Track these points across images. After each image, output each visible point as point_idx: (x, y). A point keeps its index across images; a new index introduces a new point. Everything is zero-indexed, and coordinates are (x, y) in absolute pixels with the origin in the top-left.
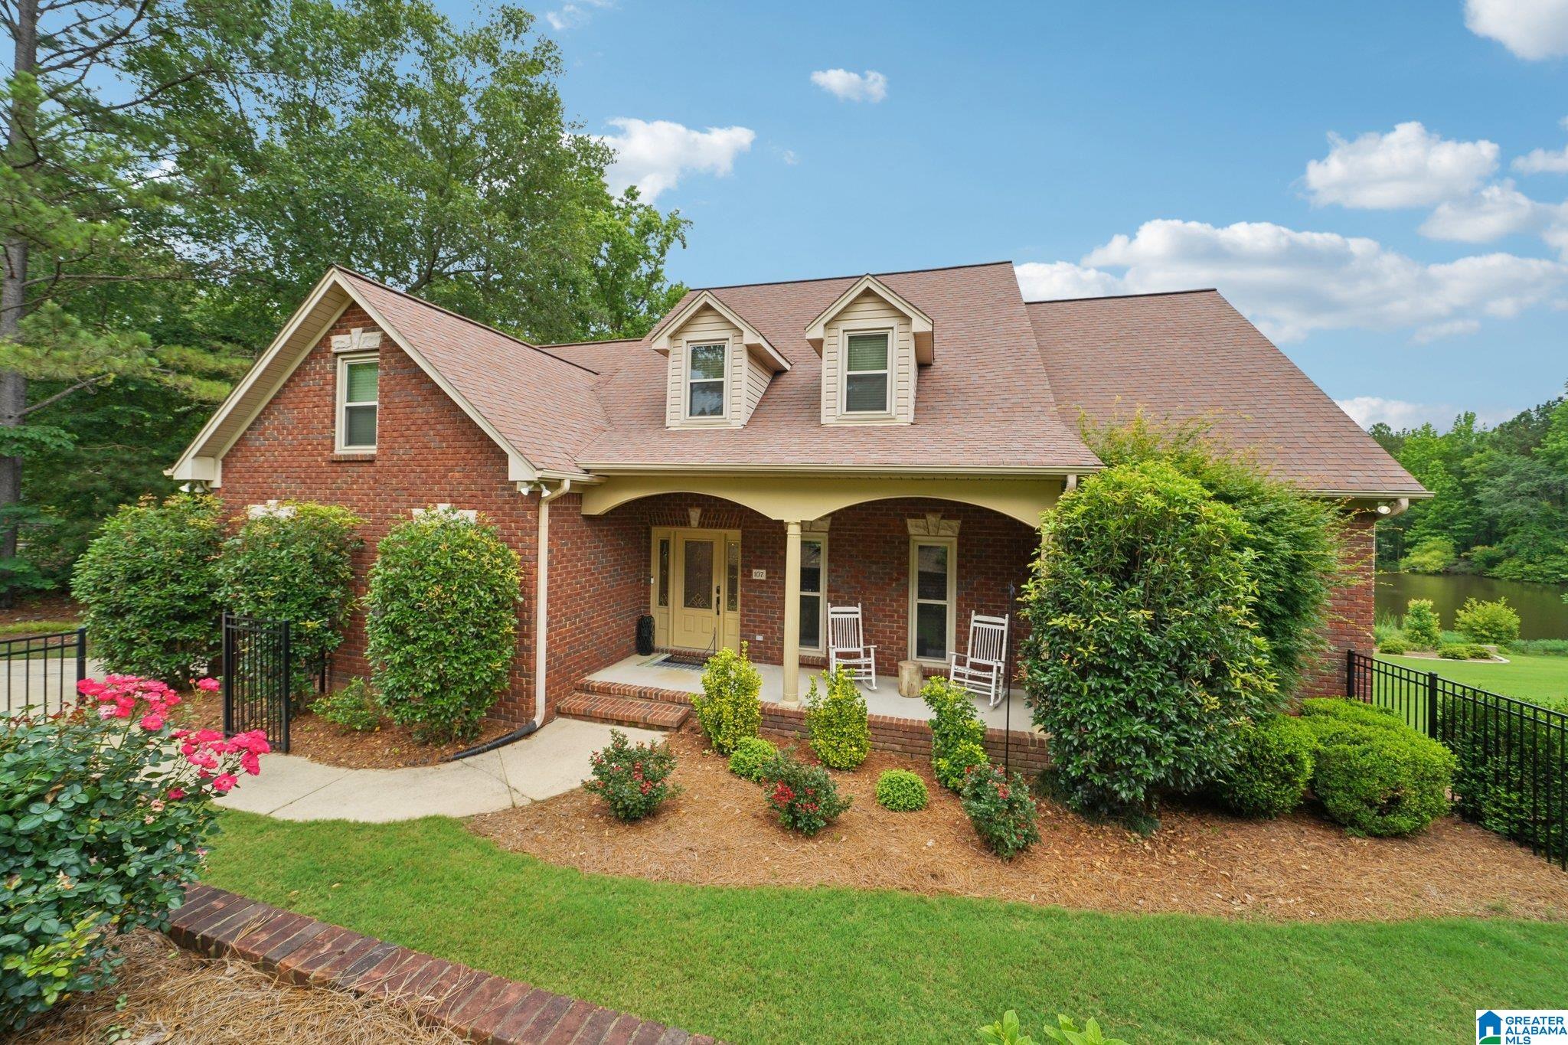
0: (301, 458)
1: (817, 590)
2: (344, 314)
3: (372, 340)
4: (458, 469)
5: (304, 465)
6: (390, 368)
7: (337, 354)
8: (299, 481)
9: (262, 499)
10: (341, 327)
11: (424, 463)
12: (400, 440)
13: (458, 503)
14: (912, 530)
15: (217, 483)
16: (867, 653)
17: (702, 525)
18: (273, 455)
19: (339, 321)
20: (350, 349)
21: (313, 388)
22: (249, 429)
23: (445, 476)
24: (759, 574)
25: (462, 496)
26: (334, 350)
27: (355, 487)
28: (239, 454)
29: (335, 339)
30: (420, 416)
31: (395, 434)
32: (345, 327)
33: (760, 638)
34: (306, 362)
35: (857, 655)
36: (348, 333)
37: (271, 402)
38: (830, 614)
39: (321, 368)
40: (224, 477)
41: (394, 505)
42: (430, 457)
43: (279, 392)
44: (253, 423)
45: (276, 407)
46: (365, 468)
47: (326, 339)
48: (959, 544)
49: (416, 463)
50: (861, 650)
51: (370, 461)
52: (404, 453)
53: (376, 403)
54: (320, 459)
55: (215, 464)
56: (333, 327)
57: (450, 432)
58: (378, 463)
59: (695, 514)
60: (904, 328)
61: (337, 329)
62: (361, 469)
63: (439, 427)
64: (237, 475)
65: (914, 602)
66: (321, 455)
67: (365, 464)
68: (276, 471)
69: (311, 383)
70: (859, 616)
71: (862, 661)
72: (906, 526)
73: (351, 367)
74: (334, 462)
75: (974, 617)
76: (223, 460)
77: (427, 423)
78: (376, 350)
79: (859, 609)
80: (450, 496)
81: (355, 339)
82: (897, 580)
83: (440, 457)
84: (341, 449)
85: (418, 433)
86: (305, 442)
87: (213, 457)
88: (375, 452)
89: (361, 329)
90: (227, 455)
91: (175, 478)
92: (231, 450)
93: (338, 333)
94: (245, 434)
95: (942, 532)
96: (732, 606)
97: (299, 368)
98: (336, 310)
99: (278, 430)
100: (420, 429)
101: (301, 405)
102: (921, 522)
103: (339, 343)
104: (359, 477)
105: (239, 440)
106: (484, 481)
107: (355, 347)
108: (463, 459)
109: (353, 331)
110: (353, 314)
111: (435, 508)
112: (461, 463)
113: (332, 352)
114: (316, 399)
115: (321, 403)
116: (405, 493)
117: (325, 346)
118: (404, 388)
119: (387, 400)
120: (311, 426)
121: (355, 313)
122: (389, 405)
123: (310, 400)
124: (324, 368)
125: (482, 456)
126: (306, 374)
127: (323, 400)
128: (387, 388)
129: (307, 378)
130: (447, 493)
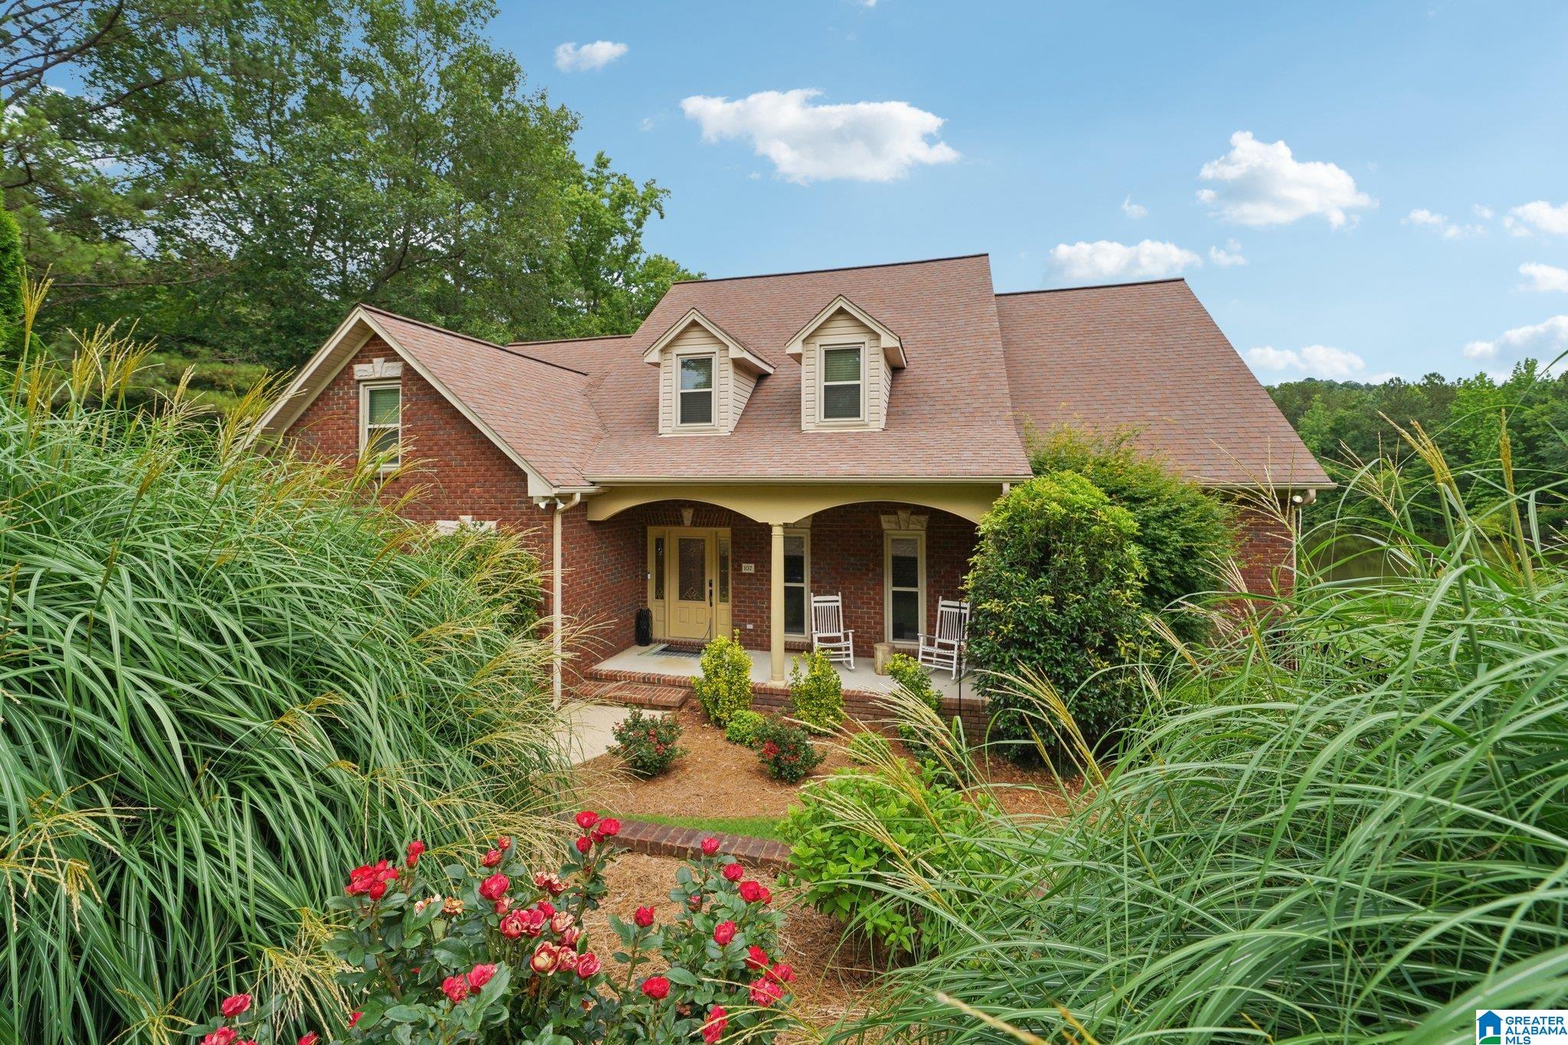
1: (802, 581)
2: (366, 345)
3: (394, 370)
4: (479, 484)
6: (412, 394)
7: (359, 381)
10: (362, 357)
11: (445, 480)
12: (423, 459)
13: (479, 515)
14: (885, 526)
16: (846, 638)
17: (694, 524)
19: (361, 351)
20: (372, 377)
21: (337, 412)
23: (468, 491)
24: (748, 568)
25: (482, 508)
26: (356, 377)
29: (357, 367)
30: (442, 438)
31: (418, 454)
32: (367, 357)
33: (750, 626)
34: (329, 388)
35: (838, 639)
36: (371, 362)
38: (814, 602)
39: (345, 394)
42: (453, 474)
43: (304, 415)
47: (349, 368)
48: (928, 538)
49: (439, 480)
50: (841, 634)
52: (426, 470)
53: (399, 425)
56: (356, 357)
57: (470, 452)
59: (688, 515)
60: (874, 343)
61: (358, 359)
63: (459, 447)
65: (889, 590)
69: (335, 407)
70: (839, 604)
71: (843, 644)
72: (879, 522)
73: (372, 392)
75: (941, 602)
77: (448, 444)
78: (399, 378)
79: (839, 598)
80: (471, 508)
81: (377, 368)
82: (874, 570)
83: (461, 474)
85: (438, 453)
89: (383, 359)
93: (360, 363)
95: (912, 526)
96: (724, 597)
97: (323, 393)
98: (358, 342)
100: (442, 449)
101: (326, 427)
102: (892, 518)
103: (361, 371)
106: (503, 496)
107: (377, 376)
108: (483, 475)
109: (375, 360)
110: (374, 345)
111: (458, 519)
112: (481, 480)
113: (355, 380)
114: (340, 422)
115: (345, 425)
116: (429, 506)
117: (348, 374)
118: (426, 413)
119: (409, 423)
120: (336, 446)
121: (376, 344)
122: (412, 428)
123: (334, 422)
124: (347, 394)
125: (501, 474)
126: (329, 399)
127: (347, 423)
128: (408, 413)
129: (331, 403)
130: (468, 506)
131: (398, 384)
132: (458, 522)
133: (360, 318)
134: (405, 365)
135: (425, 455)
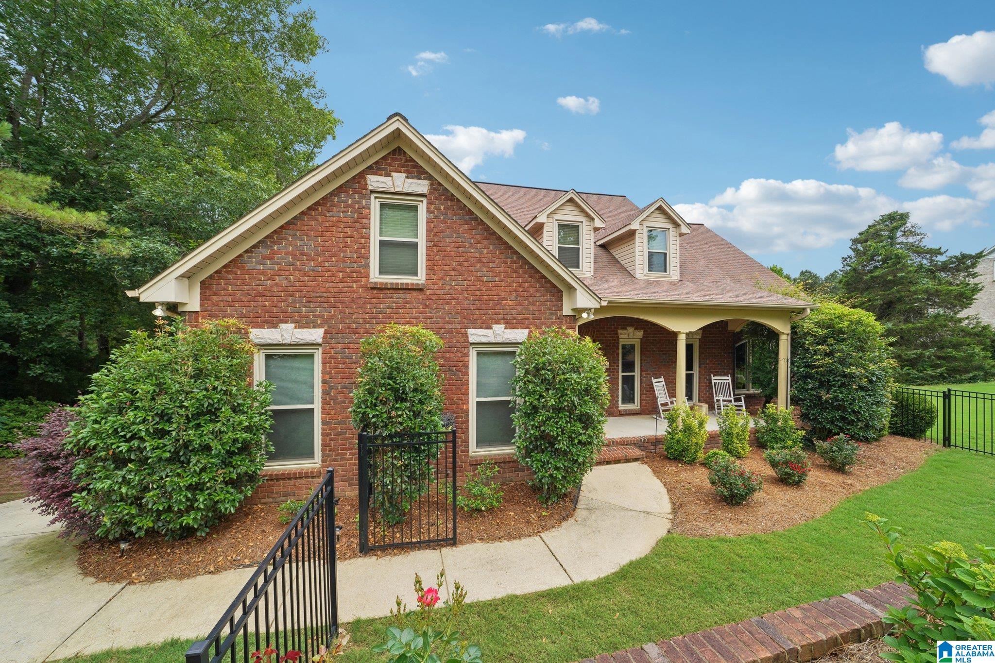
0: (330, 284)
1: (634, 371)
2: (384, 158)
3: (422, 186)
4: (511, 298)
5: (333, 290)
6: (439, 213)
7: (372, 192)
8: (326, 305)
9: (272, 322)
10: (379, 169)
11: (478, 293)
12: (453, 273)
13: (510, 325)
15: (194, 304)
18: (287, 279)
19: (377, 163)
20: (392, 190)
21: (344, 220)
22: (247, 251)
23: (500, 304)
25: (515, 318)
26: (370, 188)
27: (401, 311)
28: (231, 277)
29: (372, 178)
30: (473, 255)
31: (446, 268)
32: (385, 170)
34: (332, 194)
36: (389, 175)
37: (282, 227)
39: (354, 202)
40: (204, 300)
41: (448, 327)
42: (484, 288)
43: (295, 218)
44: (254, 246)
45: (290, 232)
46: (414, 294)
47: (362, 175)
48: (700, 342)
49: (470, 292)
50: (668, 401)
51: (420, 290)
52: (455, 283)
54: (355, 286)
55: (190, 287)
56: (370, 167)
57: (502, 270)
58: (430, 292)
61: (375, 169)
62: (408, 296)
63: (491, 265)
64: (230, 299)
66: (356, 282)
67: (414, 292)
68: (291, 296)
69: (340, 213)
70: (664, 383)
73: (382, 206)
74: (373, 289)
75: (713, 378)
76: (202, 283)
77: (480, 261)
78: (424, 196)
79: (663, 379)
80: (504, 318)
81: (399, 181)
83: (494, 289)
84: (375, 276)
85: (471, 269)
86: (333, 269)
87: (189, 278)
88: (423, 281)
89: (404, 175)
90: (211, 277)
91: (141, 300)
92: (217, 272)
93: (376, 174)
94: (240, 256)
97: (324, 198)
99: (294, 256)
100: (473, 266)
101: (327, 234)
103: (375, 181)
104: (407, 303)
105: (230, 262)
106: (534, 308)
107: (398, 189)
108: (516, 290)
109: (394, 174)
110: (393, 159)
111: (490, 328)
112: (514, 294)
113: (367, 189)
114: (349, 230)
115: (356, 235)
116: (459, 316)
117: (359, 183)
118: (455, 231)
119: (436, 239)
120: (342, 255)
121: (396, 159)
122: (439, 244)
123: (340, 230)
124: (358, 202)
125: (532, 290)
126: (333, 206)
127: (357, 232)
128: (436, 230)
129: (335, 209)
130: (501, 316)
131: (422, 201)
132: (491, 331)
133: (398, 129)
134: (432, 184)
135: (454, 270)
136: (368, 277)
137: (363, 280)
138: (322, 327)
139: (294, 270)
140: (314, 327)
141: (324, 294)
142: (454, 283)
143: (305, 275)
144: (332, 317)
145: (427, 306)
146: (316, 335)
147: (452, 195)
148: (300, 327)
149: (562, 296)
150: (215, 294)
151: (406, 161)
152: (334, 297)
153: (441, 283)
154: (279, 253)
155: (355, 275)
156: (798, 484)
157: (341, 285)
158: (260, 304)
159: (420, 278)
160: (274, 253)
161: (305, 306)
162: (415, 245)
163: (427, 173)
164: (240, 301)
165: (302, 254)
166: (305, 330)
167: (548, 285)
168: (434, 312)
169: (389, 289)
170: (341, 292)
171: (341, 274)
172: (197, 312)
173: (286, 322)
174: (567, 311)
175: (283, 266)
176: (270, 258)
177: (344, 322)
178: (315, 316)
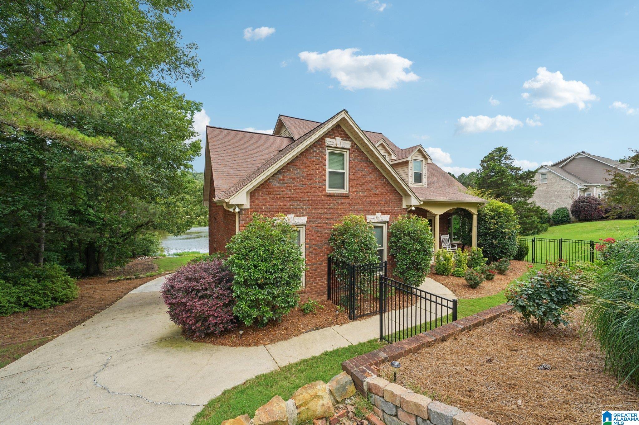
0: (309, 194)
3: (347, 144)
4: (383, 200)
5: (311, 197)
6: (355, 158)
7: (327, 146)
8: (308, 204)
9: (284, 214)
10: (330, 135)
11: (370, 198)
12: (360, 188)
13: (383, 213)
15: (247, 205)
18: (290, 191)
20: (335, 146)
21: (316, 161)
22: (272, 176)
23: (378, 203)
25: (385, 210)
26: (327, 144)
27: (340, 207)
29: (327, 140)
30: (368, 179)
31: (358, 185)
32: (332, 135)
36: (334, 138)
37: (288, 164)
39: (320, 151)
40: (252, 202)
42: (372, 195)
44: (275, 174)
45: (292, 166)
46: (345, 199)
47: (323, 138)
49: (367, 197)
51: (347, 196)
53: (346, 171)
54: (320, 194)
55: (247, 197)
56: (326, 134)
57: (379, 186)
58: (351, 197)
61: (328, 135)
62: (343, 200)
63: (376, 184)
64: (264, 202)
66: (320, 192)
68: (293, 200)
69: (313, 157)
74: (328, 196)
76: (251, 193)
77: (371, 182)
78: (349, 149)
81: (338, 142)
83: (376, 195)
84: (328, 189)
85: (368, 186)
86: (311, 186)
88: (348, 192)
89: (340, 138)
90: (255, 190)
92: (258, 187)
93: (329, 137)
94: (269, 179)
99: (294, 179)
100: (368, 184)
101: (308, 168)
103: (329, 141)
104: (342, 203)
105: (264, 182)
106: (392, 205)
107: (338, 146)
108: (385, 196)
109: (336, 138)
110: (336, 130)
111: (375, 215)
112: (384, 198)
113: (325, 145)
114: (317, 166)
115: (320, 168)
116: (363, 209)
117: (322, 142)
118: (361, 167)
119: (354, 171)
120: (315, 179)
121: (337, 130)
122: (355, 174)
123: (314, 165)
124: (322, 152)
125: (391, 196)
126: (311, 153)
127: (321, 167)
128: (354, 166)
129: (312, 155)
130: (379, 209)
131: (346, 152)
132: (375, 216)
133: (344, 117)
134: (352, 144)
135: (361, 186)
136: (325, 190)
137: (324, 192)
138: (306, 216)
139: (294, 187)
140: (303, 216)
141: (307, 199)
142: (361, 193)
143: (298, 189)
144: (311, 210)
145: (350, 205)
146: (303, 220)
147: (360, 149)
148: (297, 216)
149: (402, 199)
150: (257, 199)
151: (342, 131)
152: (311, 200)
153: (356, 193)
154: (286, 177)
155: (320, 189)
156: (492, 279)
157: (314, 194)
158: (278, 204)
159: (345, 191)
160: (284, 177)
161: (299, 205)
162: (344, 173)
163: (350, 138)
164: (269, 202)
165: (297, 178)
166: (299, 217)
167: (397, 194)
168: (353, 207)
169: (335, 196)
170: (314, 198)
171: (314, 188)
172: (248, 209)
173: (290, 214)
174: (404, 206)
175: (289, 185)
176: (283, 180)
177: (316, 213)
178: (303, 210)
